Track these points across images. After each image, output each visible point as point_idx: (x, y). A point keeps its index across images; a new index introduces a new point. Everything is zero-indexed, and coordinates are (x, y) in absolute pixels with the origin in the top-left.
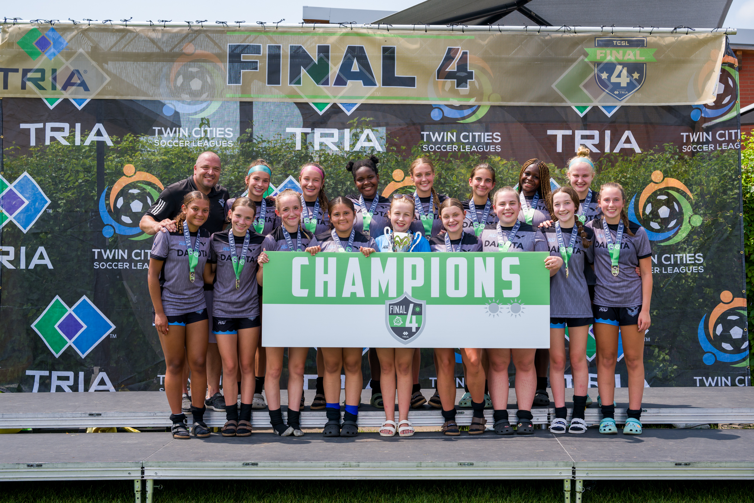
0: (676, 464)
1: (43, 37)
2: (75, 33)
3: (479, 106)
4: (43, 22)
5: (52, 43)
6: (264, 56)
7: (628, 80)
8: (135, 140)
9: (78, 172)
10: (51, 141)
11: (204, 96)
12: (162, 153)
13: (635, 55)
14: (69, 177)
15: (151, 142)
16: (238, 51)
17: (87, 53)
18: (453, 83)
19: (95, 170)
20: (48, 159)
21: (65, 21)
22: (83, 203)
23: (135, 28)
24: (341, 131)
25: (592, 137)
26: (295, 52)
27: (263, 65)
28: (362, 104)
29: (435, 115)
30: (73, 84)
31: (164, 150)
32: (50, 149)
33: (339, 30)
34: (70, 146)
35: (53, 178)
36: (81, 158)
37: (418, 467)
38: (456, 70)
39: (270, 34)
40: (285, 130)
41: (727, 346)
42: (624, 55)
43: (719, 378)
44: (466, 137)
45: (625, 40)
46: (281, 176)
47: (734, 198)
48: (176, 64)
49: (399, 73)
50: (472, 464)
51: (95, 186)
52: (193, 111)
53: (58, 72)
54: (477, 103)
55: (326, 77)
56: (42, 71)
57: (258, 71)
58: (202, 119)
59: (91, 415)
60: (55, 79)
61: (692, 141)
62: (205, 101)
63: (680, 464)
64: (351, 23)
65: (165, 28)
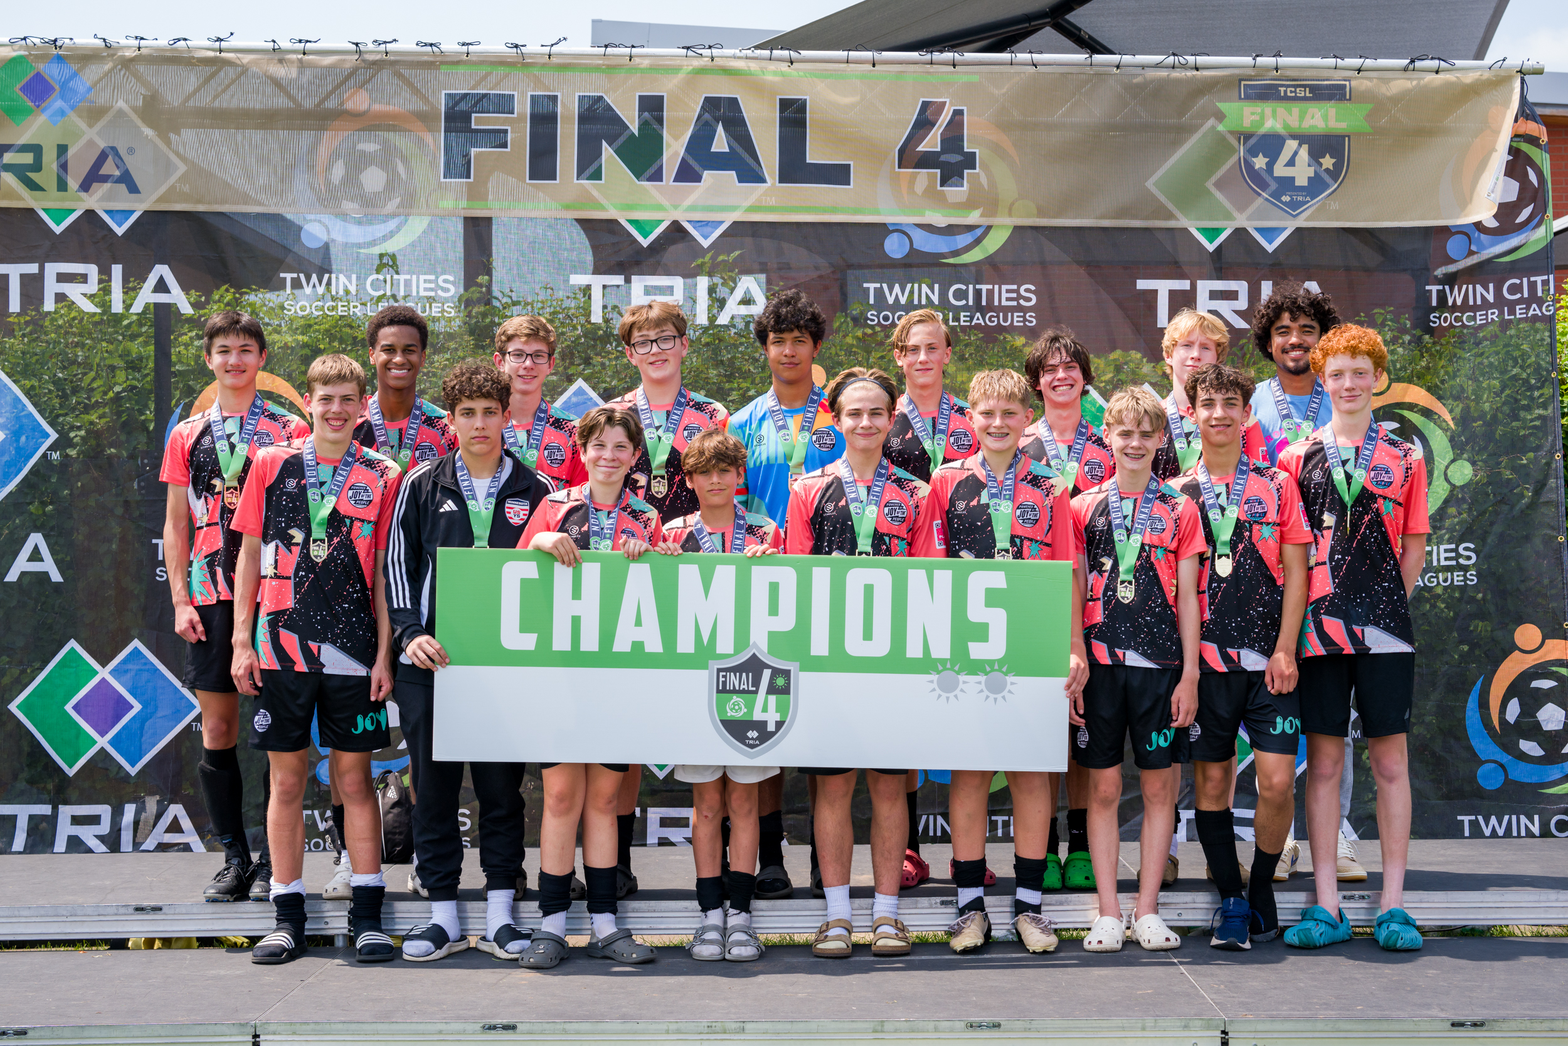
0: (1453, 1025)
1: (38, 75)
2: (108, 66)
3: (989, 228)
4: (37, 41)
5: (57, 87)
6: (521, 118)
7: (1311, 172)
8: (236, 299)
9: (113, 368)
10: (56, 302)
11: (391, 206)
12: (297, 329)
13: (1325, 117)
14: (94, 379)
15: (271, 304)
16: (463, 106)
17: (135, 109)
18: (932, 177)
19: (151, 365)
20: (47, 342)
21: (85, 39)
22: (123, 438)
23: (239, 55)
24: (689, 281)
25: (1232, 295)
26: (589, 109)
27: (520, 136)
28: (735, 223)
29: (894, 247)
30: (105, 179)
31: (302, 322)
32: (53, 320)
33: (685, 62)
34: (94, 314)
35: (56, 382)
36: (120, 338)
37: (875, 1031)
38: (939, 149)
39: (535, 71)
40: (568, 281)
41: (1529, 747)
42: (1302, 118)
43: (1514, 818)
44: (960, 294)
45: (1305, 86)
46: (555, 378)
47: (1535, 427)
48: (327, 135)
49: (814, 155)
50: (997, 1026)
51: (150, 399)
52: (369, 239)
53: (71, 152)
54: (985, 222)
55: (658, 162)
56: (36, 149)
57: (508, 150)
58: (381, 256)
59: (139, 909)
60: (64, 167)
61: (1450, 303)
62: (394, 215)
63: (1461, 1025)
64: (710, 47)
65: (306, 57)
